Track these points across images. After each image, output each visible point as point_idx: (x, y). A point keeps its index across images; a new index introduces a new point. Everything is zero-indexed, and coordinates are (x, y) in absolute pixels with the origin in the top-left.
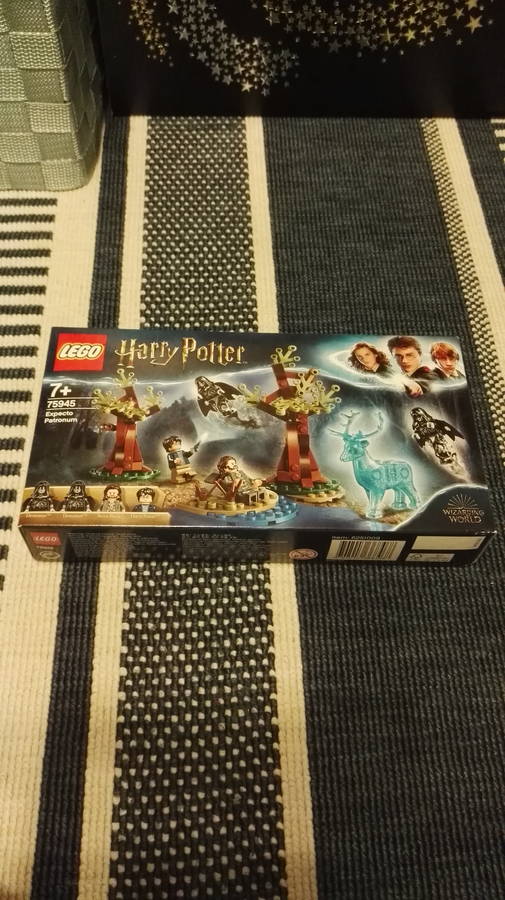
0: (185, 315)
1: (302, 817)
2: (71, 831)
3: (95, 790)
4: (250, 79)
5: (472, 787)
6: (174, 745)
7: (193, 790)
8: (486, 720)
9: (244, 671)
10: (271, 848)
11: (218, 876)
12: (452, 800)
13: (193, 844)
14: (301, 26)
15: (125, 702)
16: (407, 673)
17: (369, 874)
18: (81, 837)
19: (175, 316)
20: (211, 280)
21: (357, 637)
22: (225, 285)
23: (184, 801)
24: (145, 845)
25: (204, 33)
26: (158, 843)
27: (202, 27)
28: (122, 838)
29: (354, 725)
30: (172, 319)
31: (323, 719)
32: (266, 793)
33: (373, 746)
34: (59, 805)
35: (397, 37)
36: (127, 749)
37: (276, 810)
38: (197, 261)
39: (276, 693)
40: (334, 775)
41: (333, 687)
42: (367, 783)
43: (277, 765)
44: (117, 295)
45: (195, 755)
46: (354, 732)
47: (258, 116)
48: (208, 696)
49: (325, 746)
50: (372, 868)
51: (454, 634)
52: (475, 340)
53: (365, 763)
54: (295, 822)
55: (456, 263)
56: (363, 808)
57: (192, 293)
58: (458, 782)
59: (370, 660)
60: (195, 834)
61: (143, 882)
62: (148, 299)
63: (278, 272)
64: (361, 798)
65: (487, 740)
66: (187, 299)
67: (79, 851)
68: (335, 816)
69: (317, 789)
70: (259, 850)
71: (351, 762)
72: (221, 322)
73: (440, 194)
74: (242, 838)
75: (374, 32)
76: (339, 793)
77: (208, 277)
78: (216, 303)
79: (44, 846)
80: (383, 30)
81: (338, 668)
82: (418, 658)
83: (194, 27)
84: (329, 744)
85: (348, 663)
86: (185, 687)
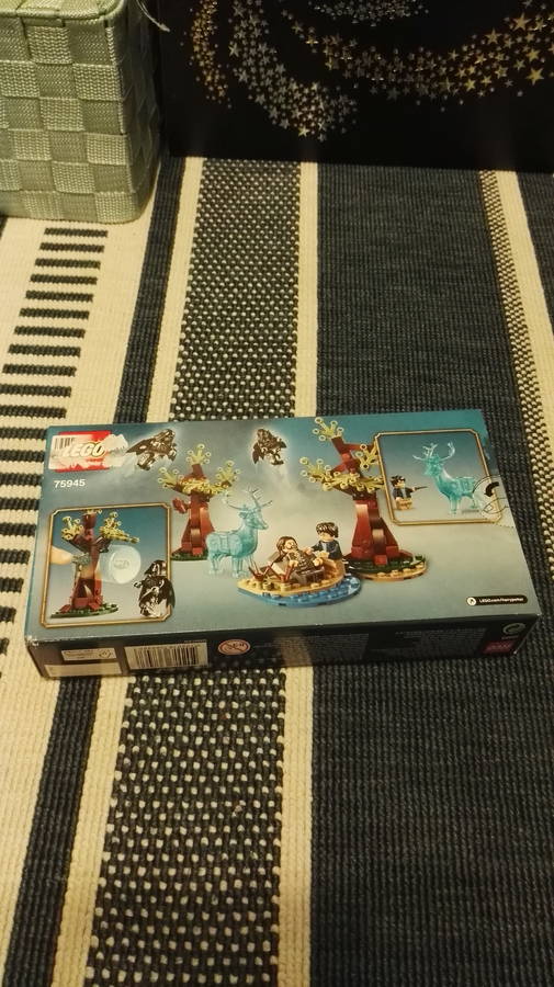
0: (224, 346)
1: (301, 836)
2: (65, 828)
3: (94, 790)
4: (307, 124)
5: (481, 823)
6: (177, 754)
7: (192, 799)
8: (501, 757)
9: (253, 688)
10: (266, 864)
11: (209, 886)
12: (458, 833)
13: (187, 852)
14: (360, 72)
15: (132, 709)
16: (421, 704)
17: (365, 900)
18: (74, 835)
19: (214, 346)
20: (253, 314)
22: (267, 319)
23: (182, 810)
24: (138, 849)
25: (263, 76)
26: (152, 848)
27: (262, 70)
28: (116, 840)
29: (362, 751)
30: (211, 349)
31: (331, 741)
32: (265, 808)
33: (380, 773)
34: (56, 802)
35: (456, 86)
36: (128, 754)
37: (275, 826)
38: (240, 296)
39: (284, 712)
40: (337, 797)
41: (343, 711)
42: (371, 808)
43: (279, 782)
44: (158, 324)
45: (197, 766)
46: (362, 757)
47: (314, 161)
48: (215, 709)
49: (330, 768)
50: (369, 893)
51: (474, 670)
52: (519, 385)
53: (370, 789)
54: (292, 841)
55: (506, 311)
56: (364, 832)
57: (233, 325)
58: (466, 817)
59: (383, 688)
60: (190, 843)
61: (133, 885)
62: (189, 329)
63: (321, 310)
64: (364, 822)
65: (500, 777)
66: (228, 331)
67: (72, 848)
68: (334, 837)
69: (319, 810)
70: (253, 865)
71: (355, 786)
72: (259, 354)
73: (494, 243)
74: (237, 852)
75: (433, 80)
76: (341, 817)
77: (251, 311)
78: (255, 336)
79: (37, 840)
80: (442, 79)
81: (350, 694)
82: (434, 691)
83: (253, 70)
84: (334, 767)
85: (360, 690)
86: (193, 699)
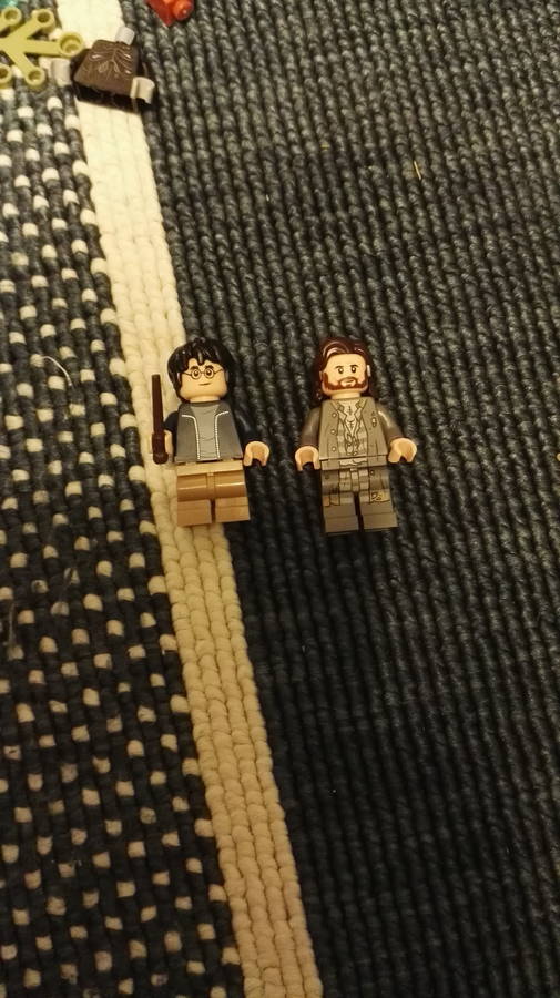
21: (462, 868)
